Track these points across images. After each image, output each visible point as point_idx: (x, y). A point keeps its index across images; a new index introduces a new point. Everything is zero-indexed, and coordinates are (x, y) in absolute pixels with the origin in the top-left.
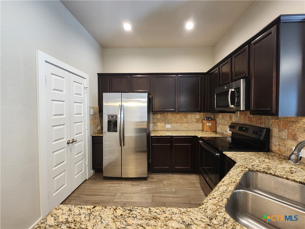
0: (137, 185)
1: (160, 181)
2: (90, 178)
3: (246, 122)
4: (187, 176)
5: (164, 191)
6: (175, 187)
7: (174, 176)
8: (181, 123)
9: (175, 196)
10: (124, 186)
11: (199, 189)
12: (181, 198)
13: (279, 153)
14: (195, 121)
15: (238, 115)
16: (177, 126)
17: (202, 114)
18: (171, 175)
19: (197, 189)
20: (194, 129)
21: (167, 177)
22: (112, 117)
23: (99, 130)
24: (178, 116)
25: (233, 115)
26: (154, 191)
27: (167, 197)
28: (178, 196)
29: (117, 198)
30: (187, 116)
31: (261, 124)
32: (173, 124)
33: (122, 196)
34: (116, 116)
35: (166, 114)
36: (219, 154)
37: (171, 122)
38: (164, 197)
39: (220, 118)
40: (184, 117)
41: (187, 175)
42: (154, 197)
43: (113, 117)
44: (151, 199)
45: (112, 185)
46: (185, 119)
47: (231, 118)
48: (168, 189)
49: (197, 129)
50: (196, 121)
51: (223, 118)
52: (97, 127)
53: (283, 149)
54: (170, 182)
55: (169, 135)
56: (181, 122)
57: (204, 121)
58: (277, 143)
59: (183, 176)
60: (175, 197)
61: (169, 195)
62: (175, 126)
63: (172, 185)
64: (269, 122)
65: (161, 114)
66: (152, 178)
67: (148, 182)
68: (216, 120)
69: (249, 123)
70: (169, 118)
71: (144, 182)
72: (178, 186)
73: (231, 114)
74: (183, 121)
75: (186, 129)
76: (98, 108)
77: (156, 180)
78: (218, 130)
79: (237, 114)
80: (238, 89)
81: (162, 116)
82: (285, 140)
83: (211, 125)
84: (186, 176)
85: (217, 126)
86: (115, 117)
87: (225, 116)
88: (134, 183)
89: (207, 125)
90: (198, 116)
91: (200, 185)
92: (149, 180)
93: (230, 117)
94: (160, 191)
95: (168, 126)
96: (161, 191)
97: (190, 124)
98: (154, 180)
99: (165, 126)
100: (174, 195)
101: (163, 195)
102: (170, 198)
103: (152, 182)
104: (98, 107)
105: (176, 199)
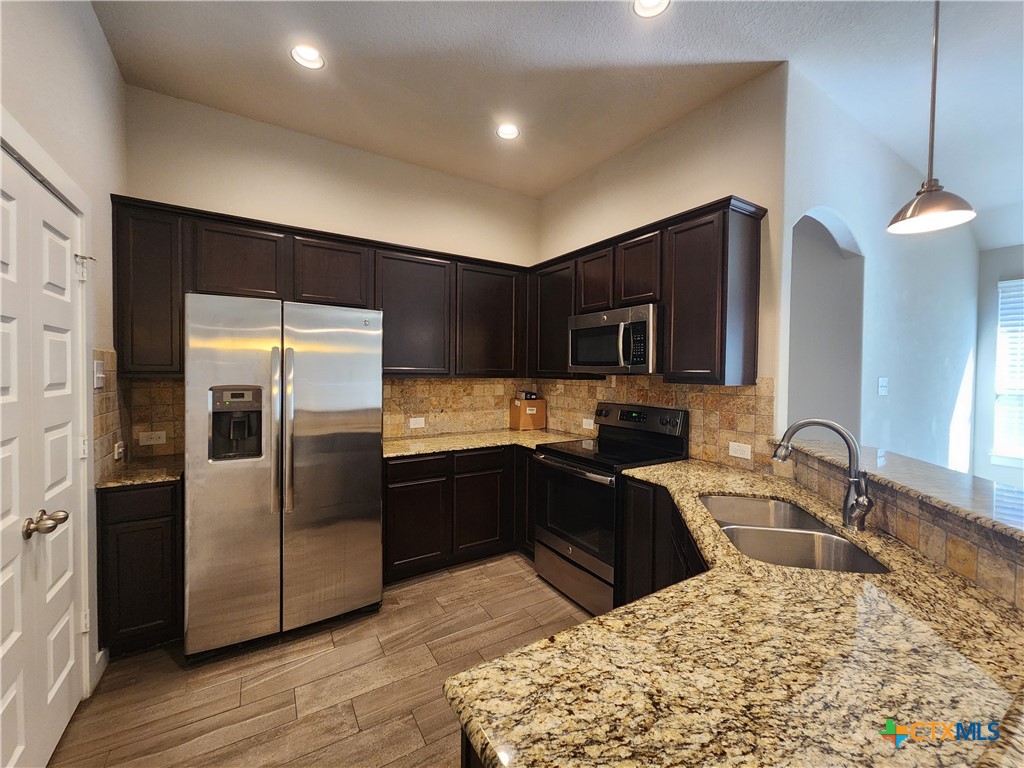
0: (356, 638)
1: (426, 601)
2: (97, 687)
3: (634, 401)
4: (492, 565)
5: (455, 621)
6: (477, 602)
7: (457, 573)
8: (455, 410)
9: (494, 624)
10: (304, 660)
11: (539, 586)
12: (509, 622)
13: (705, 458)
14: (492, 401)
15: (613, 385)
16: (442, 420)
17: (510, 381)
18: (446, 575)
19: (533, 588)
20: (489, 428)
21: (436, 585)
22: (233, 396)
23: (117, 461)
24: (448, 389)
25: (598, 383)
26: (427, 633)
27: (472, 635)
28: (499, 620)
29: (307, 703)
30: (472, 388)
31: (667, 402)
32: (432, 415)
33: (322, 690)
34: (257, 392)
35: (410, 383)
36: (613, 479)
37: (424, 409)
38: (464, 638)
39: (558, 392)
40: (464, 391)
41: (492, 561)
42: (435, 648)
43: (242, 396)
44: (431, 658)
45: (249, 673)
46: (465, 398)
47: (592, 392)
48: (462, 614)
49: (497, 425)
50: (496, 404)
51: (567, 392)
52: (114, 447)
53: (711, 448)
54: (456, 595)
55: (443, 449)
56: (454, 406)
57: (517, 403)
58: (701, 439)
59: (482, 567)
60: (494, 628)
61: (474, 629)
62: (438, 419)
63: (467, 601)
64: (685, 398)
65: (393, 382)
66: (394, 601)
67: (386, 618)
68: (547, 397)
69: (641, 402)
70: (420, 395)
71: (372, 621)
72: (486, 598)
73: (593, 383)
74: (460, 406)
75: (469, 428)
76: (115, 355)
77: (409, 603)
78: (552, 423)
79: (611, 382)
80: (642, 326)
81: (397, 389)
82: (715, 431)
83: (535, 412)
84: (489, 565)
85: (549, 414)
86: (248, 397)
87: (574, 388)
88: (338, 636)
89: (528, 412)
90: (500, 388)
91: (539, 576)
92: (386, 608)
93: (589, 390)
94: (443, 626)
95: (417, 423)
96: (446, 625)
97: (481, 412)
98: (403, 604)
99: (407, 422)
100: (490, 623)
101: (460, 633)
102: (482, 635)
103: (400, 612)
104: (113, 350)
105: (499, 630)
